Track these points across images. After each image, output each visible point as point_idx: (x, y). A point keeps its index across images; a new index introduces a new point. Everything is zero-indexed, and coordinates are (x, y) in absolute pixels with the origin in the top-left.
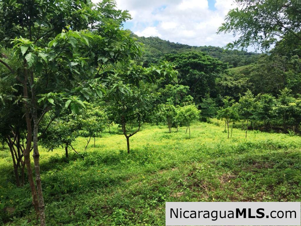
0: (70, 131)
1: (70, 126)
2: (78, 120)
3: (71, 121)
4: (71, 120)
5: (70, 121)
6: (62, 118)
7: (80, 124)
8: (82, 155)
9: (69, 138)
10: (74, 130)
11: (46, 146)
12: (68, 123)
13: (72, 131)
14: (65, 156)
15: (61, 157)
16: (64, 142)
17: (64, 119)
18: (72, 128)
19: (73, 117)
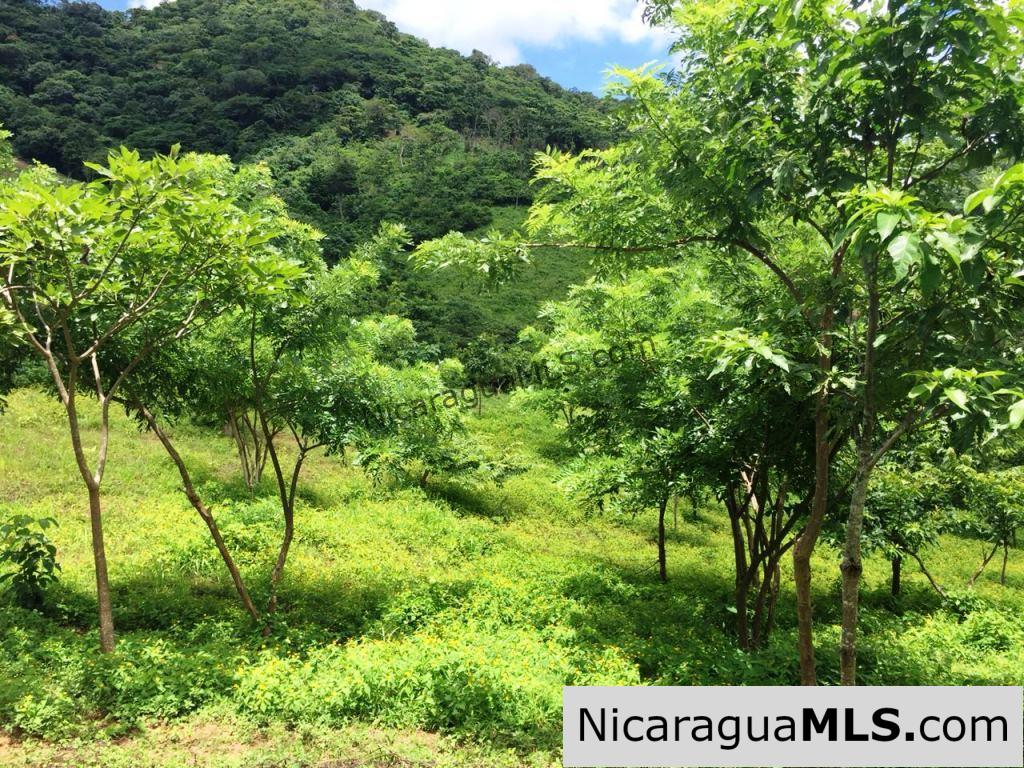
0: (921, 504)
1: (923, 487)
2: (953, 469)
3: (926, 468)
4: (927, 465)
5: (921, 468)
6: (891, 455)
7: (959, 487)
8: (958, 603)
9: (914, 530)
10: (935, 502)
11: (832, 541)
12: (916, 475)
13: (927, 505)
14: (888, 588)
15: (874, 589)
16: (895, 537)
17: (900, 460)
18: (930, 496)
19: (935, 458)
